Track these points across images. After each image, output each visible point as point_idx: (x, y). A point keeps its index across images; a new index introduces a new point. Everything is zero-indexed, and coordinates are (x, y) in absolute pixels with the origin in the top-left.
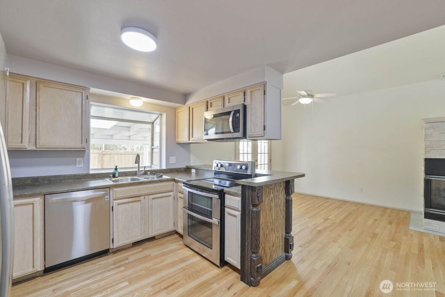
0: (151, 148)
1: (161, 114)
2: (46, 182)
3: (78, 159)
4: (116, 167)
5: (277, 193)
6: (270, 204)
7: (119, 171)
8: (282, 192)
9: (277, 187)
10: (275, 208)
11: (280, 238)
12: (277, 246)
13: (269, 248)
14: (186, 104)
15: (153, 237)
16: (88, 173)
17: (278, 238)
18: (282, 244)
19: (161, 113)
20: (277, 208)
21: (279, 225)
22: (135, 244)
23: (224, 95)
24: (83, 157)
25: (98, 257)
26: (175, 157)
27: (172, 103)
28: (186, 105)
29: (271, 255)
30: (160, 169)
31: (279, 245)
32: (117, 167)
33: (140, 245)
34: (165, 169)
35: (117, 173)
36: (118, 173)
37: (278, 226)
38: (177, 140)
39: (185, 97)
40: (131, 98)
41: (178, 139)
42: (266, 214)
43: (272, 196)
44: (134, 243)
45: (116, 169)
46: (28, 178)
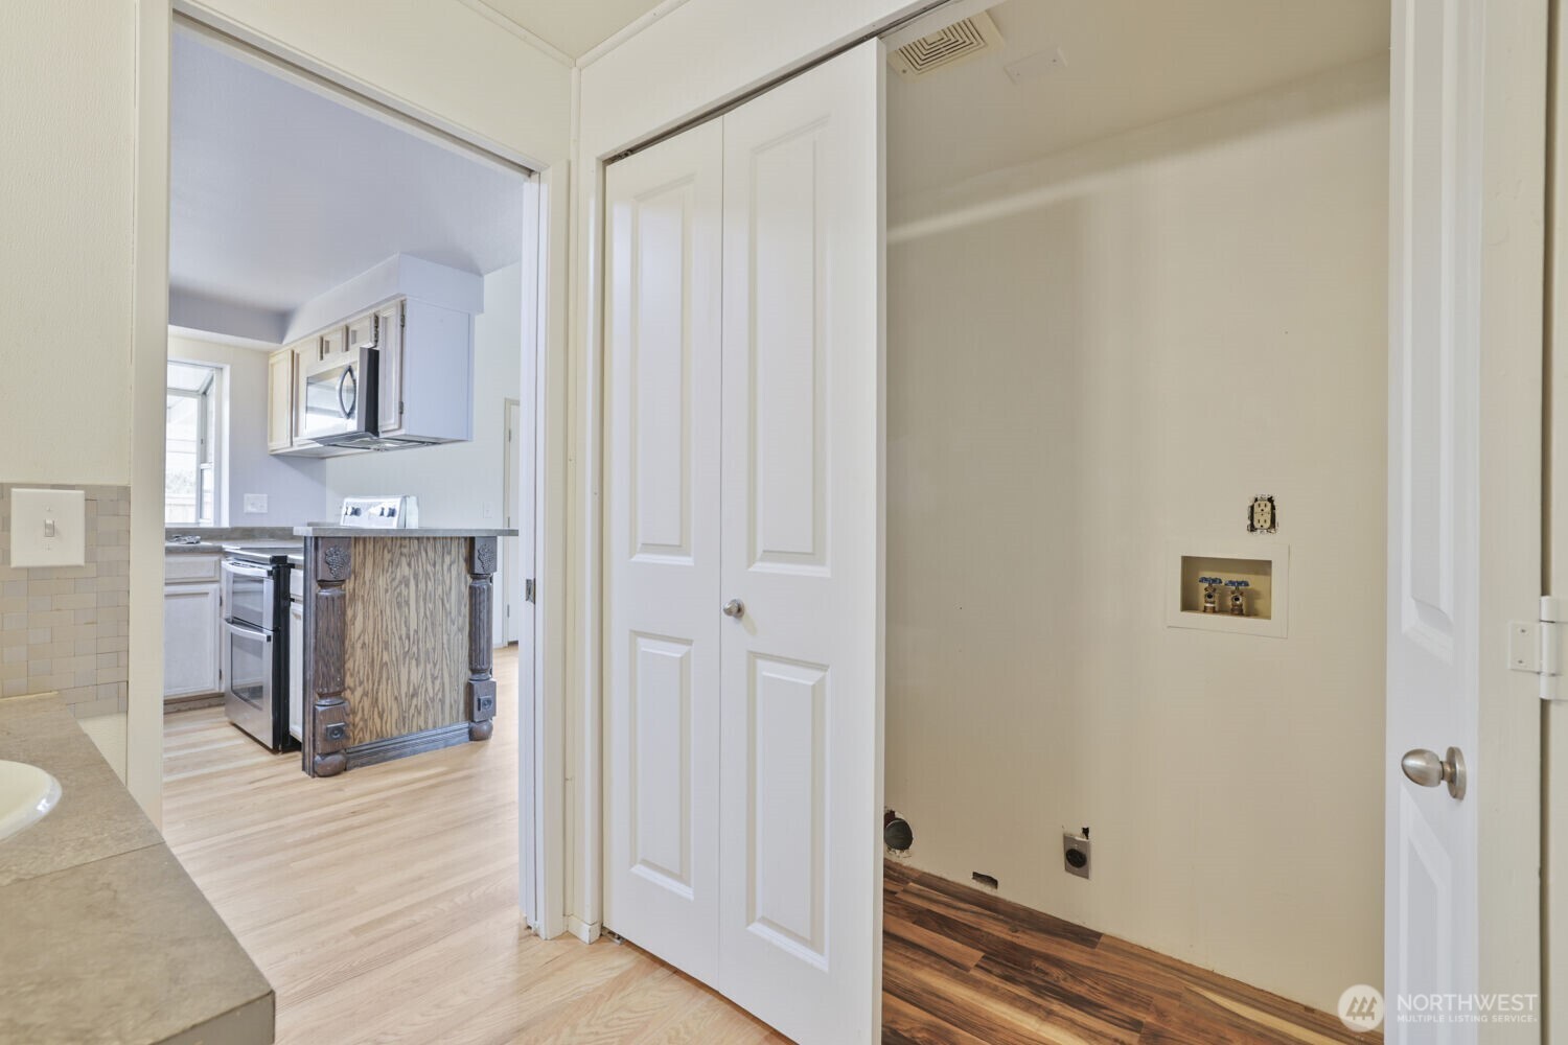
0: (198, 468)
1: (221, 369)
5: (429, 568)
6: (398, 590)
8: (454, 567)
9: (431, 553)
10: (422, 603)
11: (447, 680)
12: (433, 700)
13: (396, 698)
14: (284, 343)
17: (434, 678)
18: (456, 697)
19: (220, 365)
20: (431, 606)
21: (439, 647)
23: (349, 321)
26: (265, 495)
28: (287, 345)
29: (404, 718)
30: (217, 526)
31: (440, 695)
34: (227, 529)
37: (434, 649)
38: (269, 444)
39: (280, 320)
41: (271, 441)
42: (377, 613)
43: (405, 570)
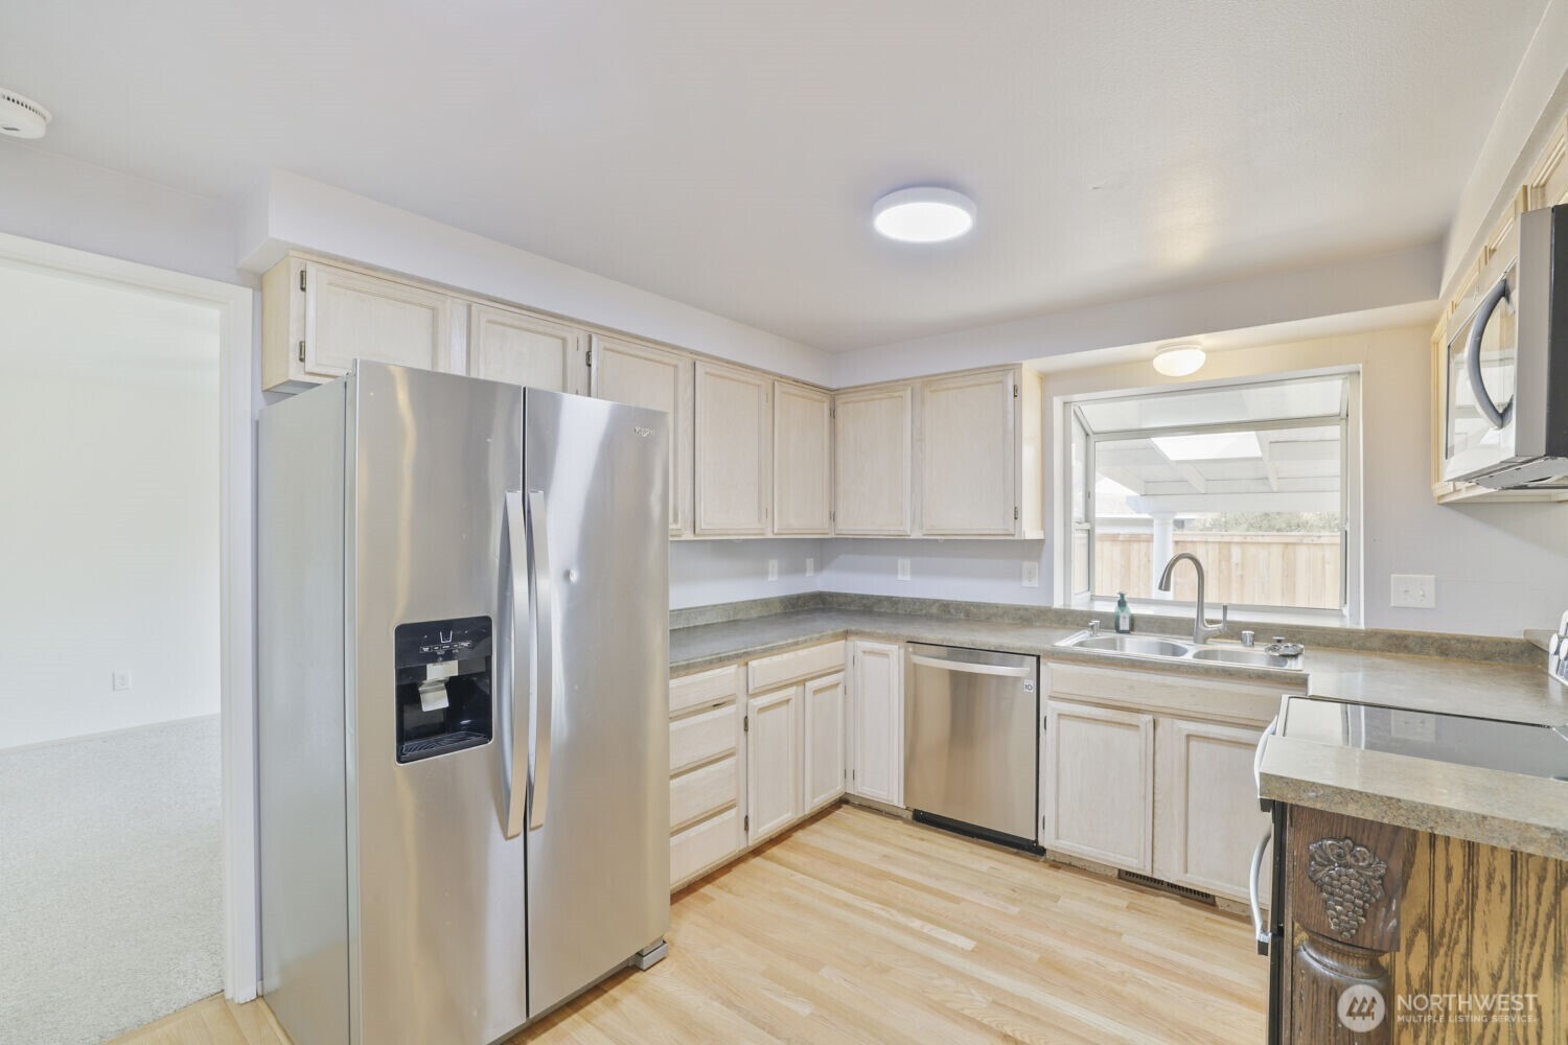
2: (962, 616)
3: (1026, 565)
4: (1122, 595)
7: (1134, 609)
14: (1441, 293)
15: (1207, 895)
16: (1048, 605)
22: (1128, 877)
24: (1038, 558)
25: (1015, 850)
26: (1433, 576)
27: (1403, 306)
32: (1126, 597)
33: (1142, 891)
35: (1124, 618)
36: (1127, 616)
40: (1158, 348)
44: (1127, 873)
45: (1122, 603)
46: (935, 601)
